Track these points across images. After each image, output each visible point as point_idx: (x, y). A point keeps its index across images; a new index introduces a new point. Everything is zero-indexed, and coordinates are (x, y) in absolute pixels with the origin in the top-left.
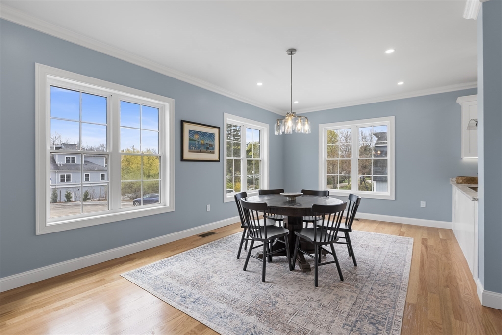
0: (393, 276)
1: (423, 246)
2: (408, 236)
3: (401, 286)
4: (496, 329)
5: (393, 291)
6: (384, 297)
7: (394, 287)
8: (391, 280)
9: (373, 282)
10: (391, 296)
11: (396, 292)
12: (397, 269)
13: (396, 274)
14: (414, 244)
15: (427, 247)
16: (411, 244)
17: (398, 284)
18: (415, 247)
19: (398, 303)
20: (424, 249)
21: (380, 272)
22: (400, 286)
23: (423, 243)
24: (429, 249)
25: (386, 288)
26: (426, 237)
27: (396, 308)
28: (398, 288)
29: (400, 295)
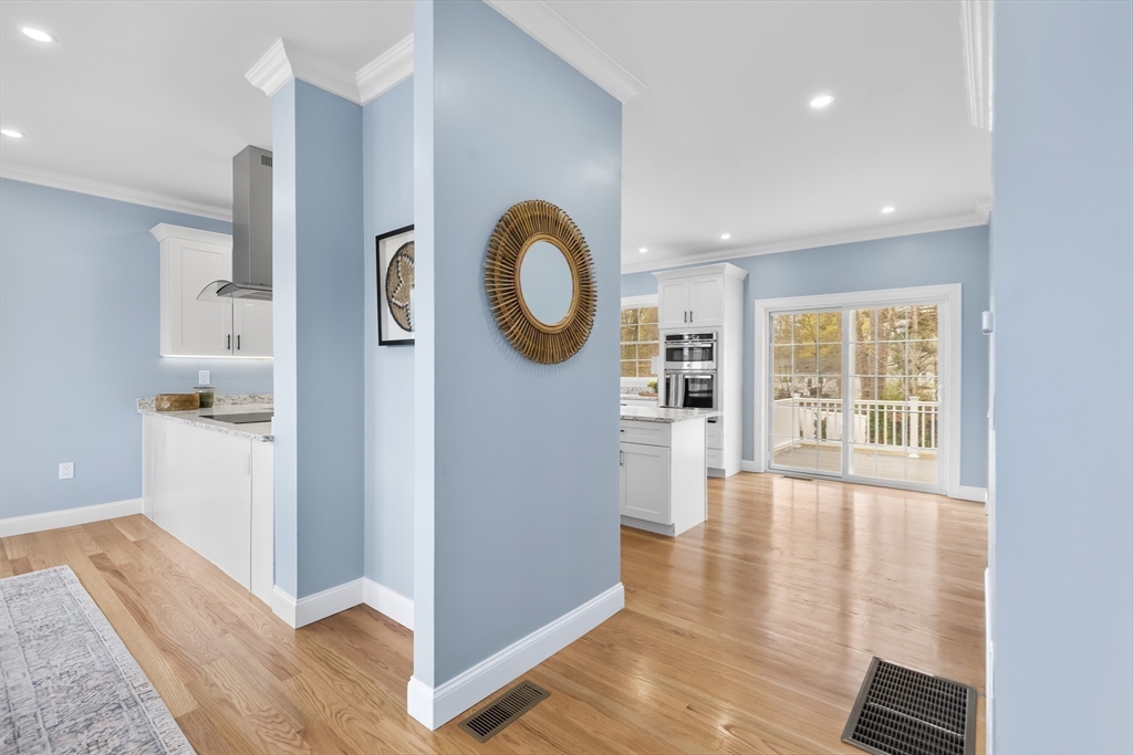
0: (91, 684)
1: (107, 574)
2: (44, 564)
3: (136, 694)
4: (334, 652)
5: (127, 720)
6: (115, 749)
7: (120, 707)
8: (96, 699)
9: (45, 738)
10: (133, 734)
11: (136, 716)
12: (89, 660)
13: (96, 675)
14: (80, 580)
15: (117, 573)
16: (72, 582)
17: (123, 693)
18: (87, 585)
19: (161, 737)
20: (115, 580)
21: (42, 700)
22: (132, 696)
23: (101, 568)
24: (125, 574)
25: (99, 726)
26: (96, 550)
27: (167, 749)
28: (132, 703)
29: (150, 717)
